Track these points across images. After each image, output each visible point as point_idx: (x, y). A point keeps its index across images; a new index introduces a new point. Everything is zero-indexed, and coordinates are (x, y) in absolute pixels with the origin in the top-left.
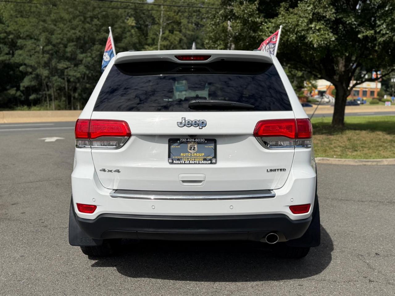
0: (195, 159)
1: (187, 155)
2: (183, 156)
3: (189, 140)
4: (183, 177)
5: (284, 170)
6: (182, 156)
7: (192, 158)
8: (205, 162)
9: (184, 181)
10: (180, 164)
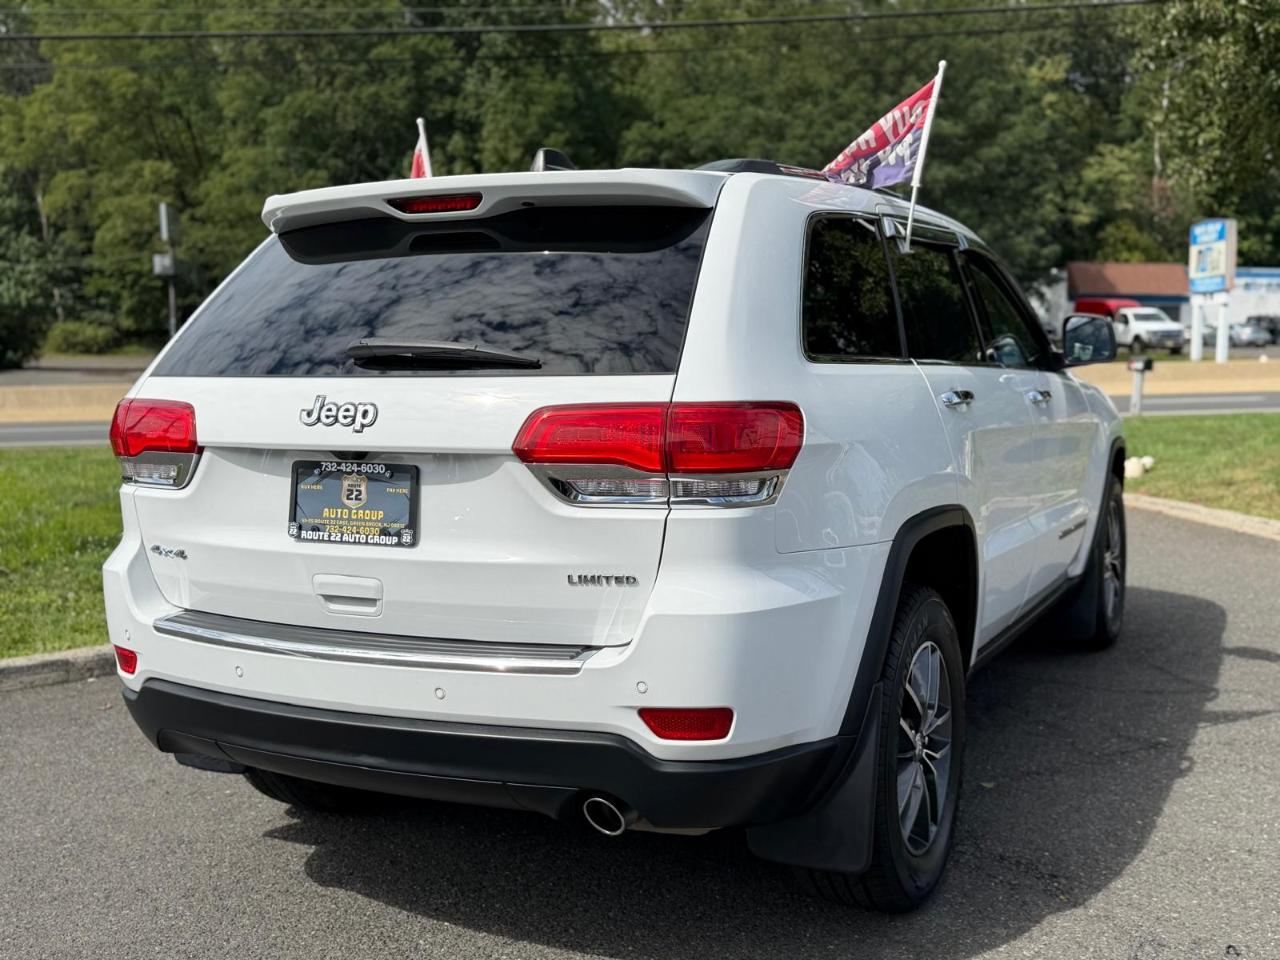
0: (358, 527)
1: (339, 516)
2: (330, 518)
3: (343, 467)
4: (322, 585)
5: (630, 580)
6: (326, 518)
7: (352, 526)
8: (384, 539)
9: (329, 598)
10: (319, 541)
